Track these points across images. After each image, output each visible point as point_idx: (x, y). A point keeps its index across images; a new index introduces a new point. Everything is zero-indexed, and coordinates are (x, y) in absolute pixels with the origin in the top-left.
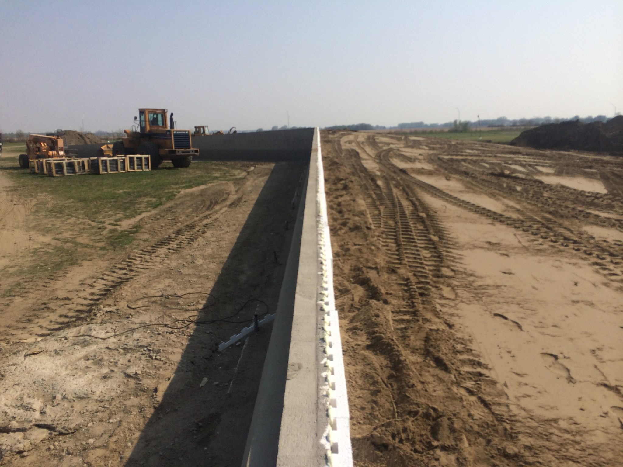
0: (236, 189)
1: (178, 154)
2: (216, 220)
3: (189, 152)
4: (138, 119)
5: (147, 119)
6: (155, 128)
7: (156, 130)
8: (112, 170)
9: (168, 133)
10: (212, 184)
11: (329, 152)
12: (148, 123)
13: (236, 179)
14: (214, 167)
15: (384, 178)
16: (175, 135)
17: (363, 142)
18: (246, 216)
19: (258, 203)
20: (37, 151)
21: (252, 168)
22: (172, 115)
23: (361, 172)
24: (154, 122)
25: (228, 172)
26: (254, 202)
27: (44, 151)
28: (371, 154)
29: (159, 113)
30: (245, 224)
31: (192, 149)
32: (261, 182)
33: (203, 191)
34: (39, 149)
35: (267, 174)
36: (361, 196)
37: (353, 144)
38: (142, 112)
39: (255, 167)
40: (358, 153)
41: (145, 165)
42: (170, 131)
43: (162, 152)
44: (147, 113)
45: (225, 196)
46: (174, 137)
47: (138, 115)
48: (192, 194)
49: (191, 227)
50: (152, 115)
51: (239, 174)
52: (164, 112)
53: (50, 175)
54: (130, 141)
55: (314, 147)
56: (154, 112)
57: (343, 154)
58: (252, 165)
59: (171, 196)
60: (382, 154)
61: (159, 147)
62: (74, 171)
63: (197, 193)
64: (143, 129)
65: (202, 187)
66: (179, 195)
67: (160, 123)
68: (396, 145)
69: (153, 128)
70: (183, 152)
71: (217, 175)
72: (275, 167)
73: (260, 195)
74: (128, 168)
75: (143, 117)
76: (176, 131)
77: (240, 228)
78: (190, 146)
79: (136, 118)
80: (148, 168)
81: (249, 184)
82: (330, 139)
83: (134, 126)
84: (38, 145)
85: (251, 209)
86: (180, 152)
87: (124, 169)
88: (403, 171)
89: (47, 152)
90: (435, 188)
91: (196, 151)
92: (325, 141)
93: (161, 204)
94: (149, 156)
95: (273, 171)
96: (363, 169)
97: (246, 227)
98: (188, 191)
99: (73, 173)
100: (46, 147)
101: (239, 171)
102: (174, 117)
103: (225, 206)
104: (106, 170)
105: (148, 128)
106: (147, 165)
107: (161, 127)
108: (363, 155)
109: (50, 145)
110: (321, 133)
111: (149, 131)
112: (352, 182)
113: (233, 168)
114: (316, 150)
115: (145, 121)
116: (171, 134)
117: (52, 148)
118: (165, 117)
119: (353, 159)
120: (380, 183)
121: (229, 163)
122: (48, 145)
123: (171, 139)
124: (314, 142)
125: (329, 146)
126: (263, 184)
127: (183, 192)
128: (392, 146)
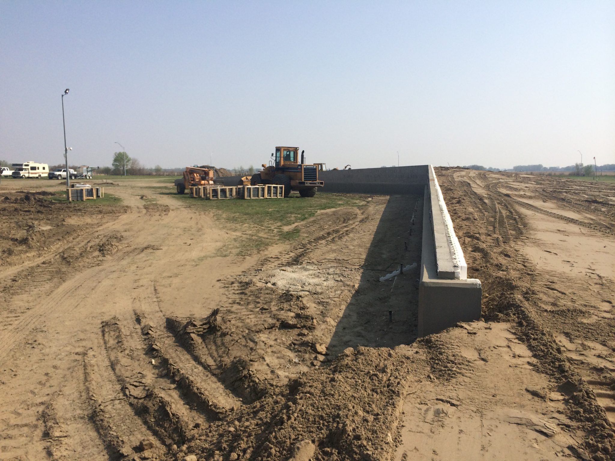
0: (362, 212)
1: (306, 185)
2: (353, 228)
3: (316, 184)
4: (274, 155)
5: (282, 156)
6: (288, 163)
7: (289, 164)
8: (254, 196)
9: (299, 167)
10: (340, 208)
11: (443, 182)
12: (282, 158)
13: (359, 206)
14: (334, 197)
15: (490, 198)
16: (304, 169)
17: (474, 177)
18: (376, 228)
19: (382, 220)
20: (192, 181)
21: (370, 199)
22: (303, 152)
23: (472, 194)
24: (287, 158)
25: (349, 201)
26: (379, 220)
27: (197, 180)
28: (481, 185)
29: (292, 150)
30: (376, 232)
31: (318, 181)
32: (382, 208)
33: (334, 212)
34: (194, 179)
35: (384, 203)
36: (470, 207)
37: (465, 178)
38: (278, 149)
39: (372, 198)
40: (469, 184)
41: (280, 193)
42: (300, 165)
43: (293, 183)
44: (282, 150)
45: (354, 216)
46: (304, 171)
47: (274, 152)
48: (326, 214)
49: (337, 231)
50: (286, 152)
51: (359, 203)
52: (296, 150)
53: (208, 199)
54: (266, 174)
55: (430, 178)
56: (288, 149)
57: (456, 184)
58: (369, 197)
59: (312, 214)
60: (491, 185)
61: (291, 179)
62: (226, 197)
63: (330, 213)
64: (277, 163)
65: (333, 210)
66: (316, 214)
67: (292, 159)
68: (505, 180)
69: (286, 163)
70: (310, 184)
71: (340, 202)
72: (390, 199)
73: (382, 216)
74: (266, 196)
75: (278, 154)
76: (306, 166)
77: (374, 233)
78: (316, 179)
79: (272, 155)
80: (282, 196)
81: (371, 209)
82: (444, 174)
83: (270, 162)
84: (192, 176)
85: (378, 224)
86: (308, 183)
87: (263, 196)
88: (508, 195)
89: (200, 181)
90: (531, 205)
91: (322, 183)
92: (439, 175)
93: (305, 218)
94: (283, 186)
95: (389, 201)
96: (473, 193)
97: (377, 233)
98: (323, 211)
99: (225, 197)
100: (199, 177)
101: (359, 201)
102: (304, 154)
103: (357, 221)
104: (250, 197)
105: (282, 163)
106: (281, 193)
107: (293, 162)
108: (473, 185)
109: (202, 175)
110: (434, 170)
111: (283, 165)
112: (464, 199)
113: (353, 199)
114: (433, 180)
115: (280, 157)
116: (301, 168)
117: (203, 179)
118: (297, 154)
119: (465, 188)
120: (486, 201)
121: (348, 195)
122: (200, 176)
123: (301, 172)
124: (430, 175)
125: (443, 178)
126: (383, 209)
127: (319, 212)
128: (501, 180)
